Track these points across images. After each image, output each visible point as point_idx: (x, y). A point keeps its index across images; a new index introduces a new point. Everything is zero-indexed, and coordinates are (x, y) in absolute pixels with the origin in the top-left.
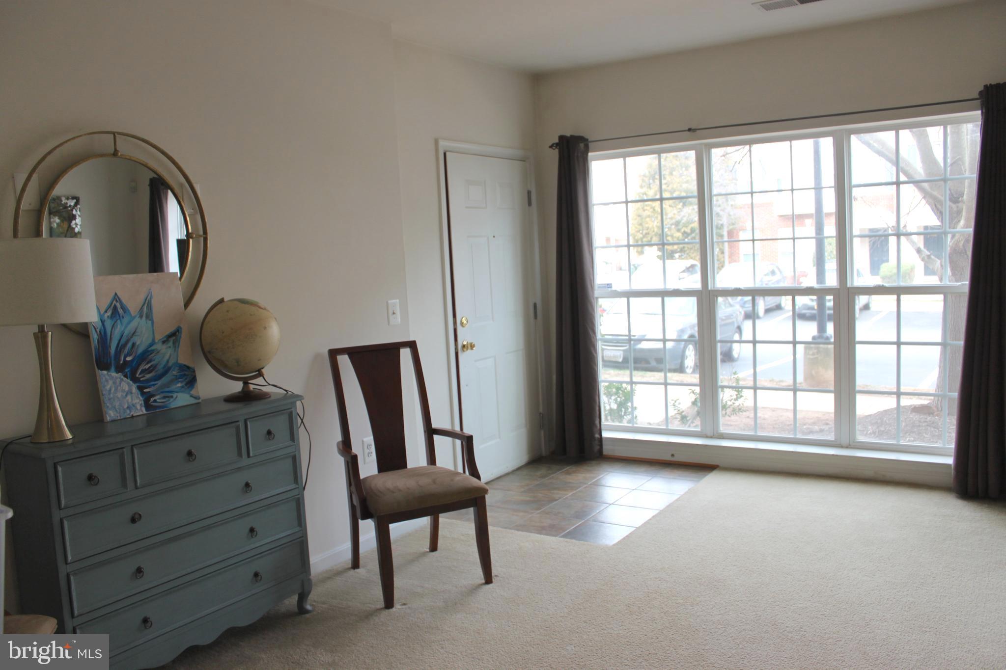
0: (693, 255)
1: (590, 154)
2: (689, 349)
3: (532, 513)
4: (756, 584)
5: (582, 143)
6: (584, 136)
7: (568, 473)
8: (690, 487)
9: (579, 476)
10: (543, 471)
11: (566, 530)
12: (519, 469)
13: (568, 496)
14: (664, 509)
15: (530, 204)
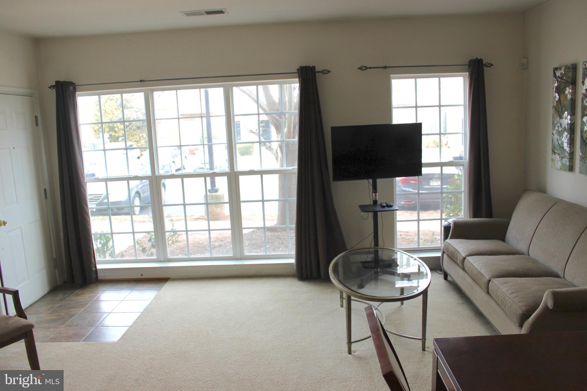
0: (131, 139)
1: (77, 93)
2: (136, 200)
3: (60, 328)
4: (207, 351)
5: (71, 86)
6: (73, 82)
7: (78, 295)
8: (156, 294)
9: (84, 296)
10: (60, 296)
11: (86, 335)
12: (44, 297)
13: (81, 311)
14: (143, 311)
15: (37, 124)
